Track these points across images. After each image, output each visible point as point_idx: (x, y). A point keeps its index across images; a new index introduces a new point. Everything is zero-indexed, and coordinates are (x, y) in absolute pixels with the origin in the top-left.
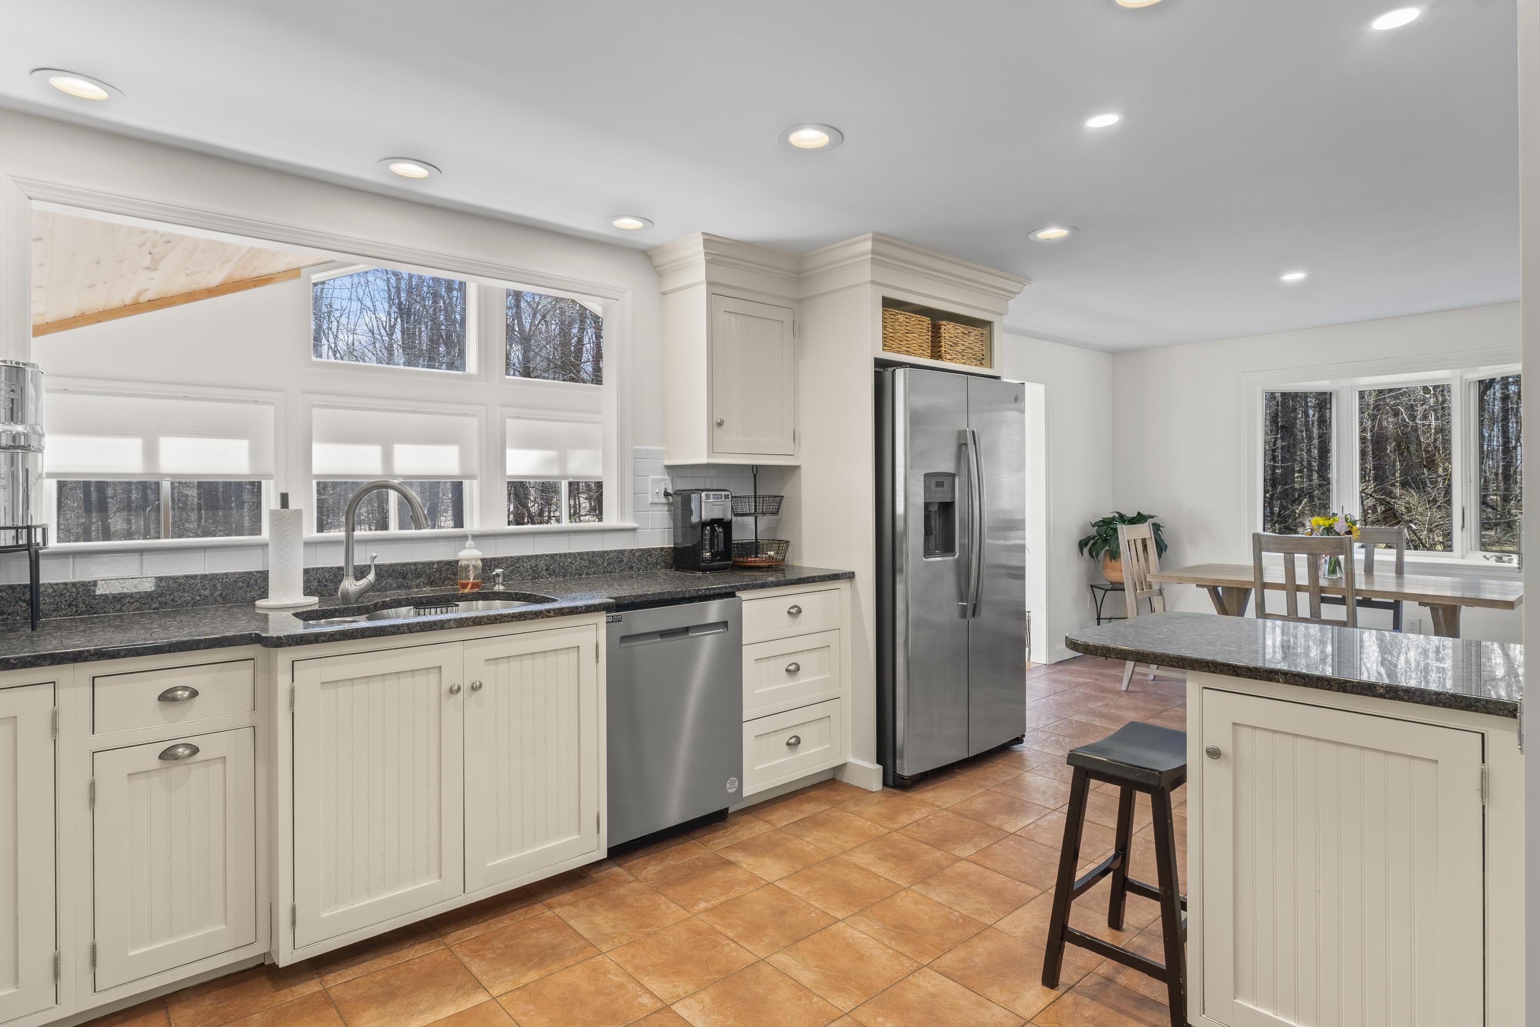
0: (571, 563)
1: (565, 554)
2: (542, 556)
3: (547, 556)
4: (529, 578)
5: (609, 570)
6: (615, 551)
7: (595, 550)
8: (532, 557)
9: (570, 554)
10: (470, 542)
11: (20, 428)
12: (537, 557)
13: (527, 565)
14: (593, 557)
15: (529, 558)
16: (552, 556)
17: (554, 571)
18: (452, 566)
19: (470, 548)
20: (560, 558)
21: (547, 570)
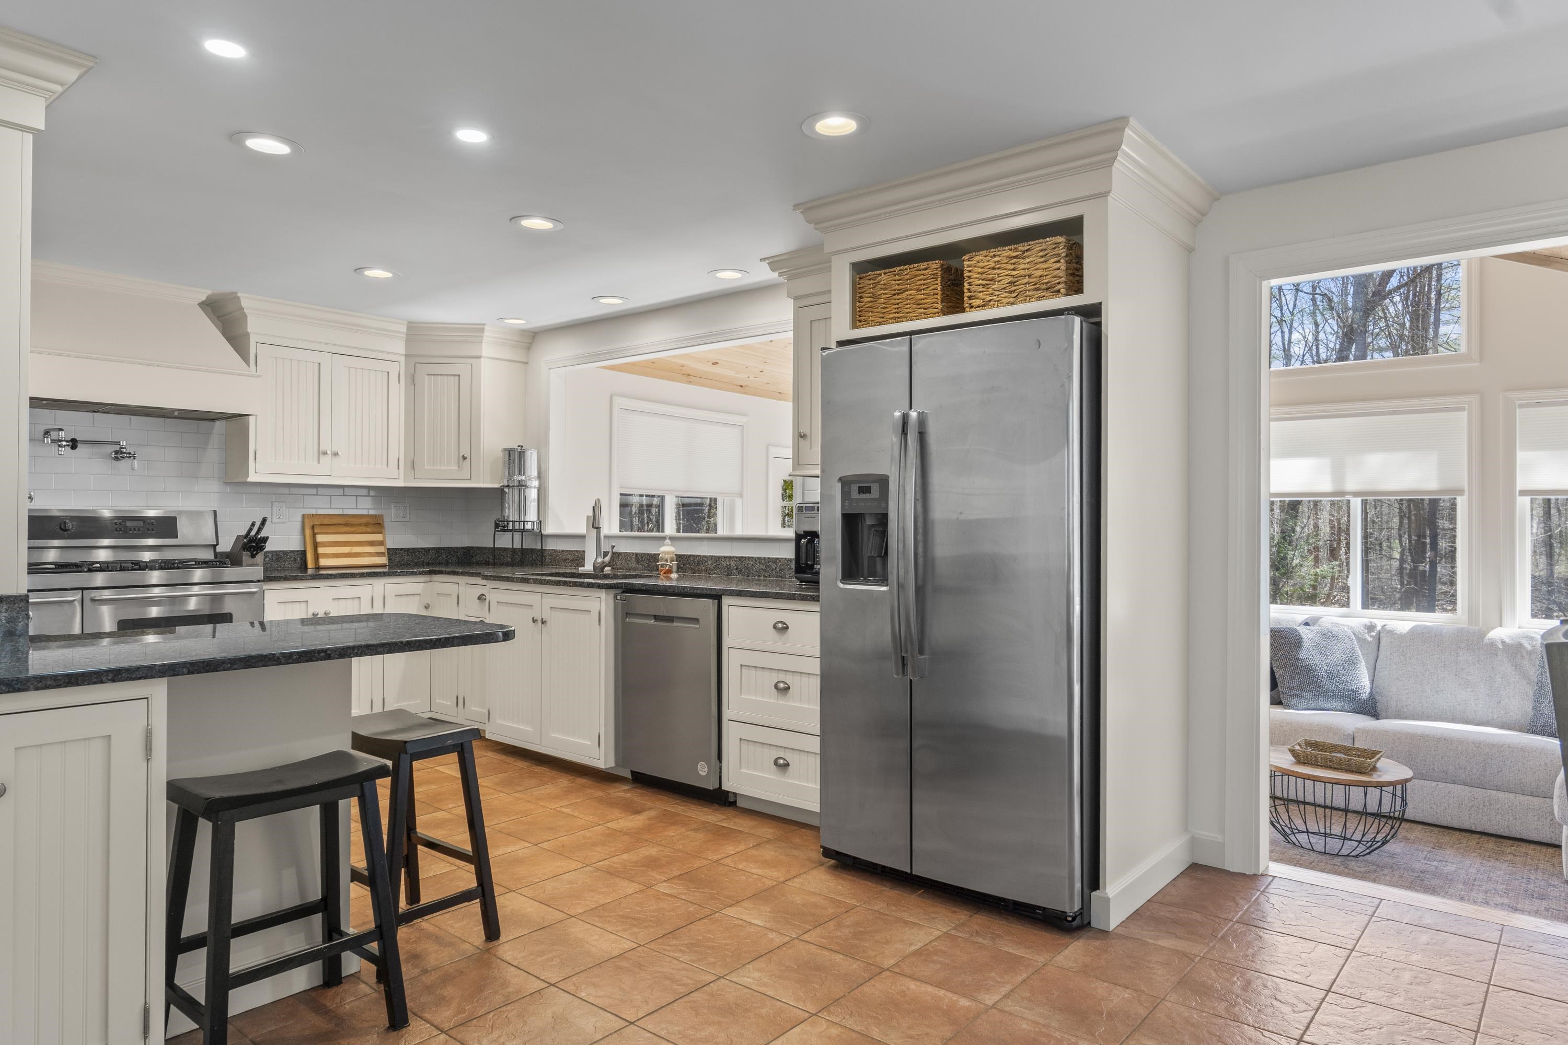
0: (753, 565)
1: (749, 558)
2: (733, 557)
3: (736, 557)
4: (726, 573)
5: (781, 575)
6: (785, 559)
7: (770, 557)
8: (727, 557)
9: (752, 558)
10: (668, 541)
11: (523, 478)
12: (730, 558)
13: (724, 563)
14: (769, 562)
15: (725, 557)
16: (740, 558)
17: (741, 570)
18: (654, 558)
19: (668, 545)
20: (745, 560)
21: (737, 569)
